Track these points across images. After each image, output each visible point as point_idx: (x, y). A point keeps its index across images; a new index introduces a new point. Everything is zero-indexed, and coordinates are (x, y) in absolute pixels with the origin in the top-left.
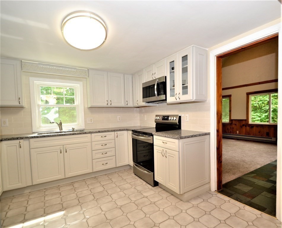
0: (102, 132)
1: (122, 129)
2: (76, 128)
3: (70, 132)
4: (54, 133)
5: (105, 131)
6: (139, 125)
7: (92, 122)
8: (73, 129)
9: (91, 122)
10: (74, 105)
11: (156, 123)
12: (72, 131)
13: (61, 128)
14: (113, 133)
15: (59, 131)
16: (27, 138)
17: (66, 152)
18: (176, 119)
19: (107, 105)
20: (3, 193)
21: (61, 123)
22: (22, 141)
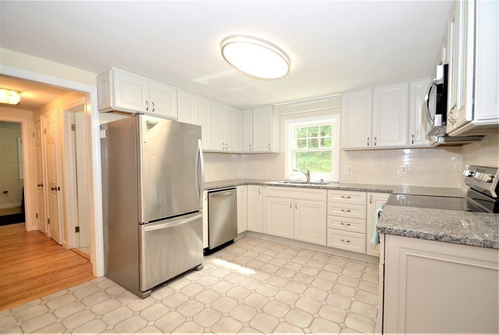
0: (343, 190)
1: (382, 189)
2: (325, 180)
3: (317, 184)
4: (300, 183)
5: (348, 189)
7: (351, 173)
8: (322, 181)
9: (349, 173)
10: (330, 147)
11: (468, 187)
12: (319, 184)
13: (309, 178)
14: (364, 193)
15: (306, 181)
16: (264, 184)
17: (296, 208)
18: (491, 181)
19: (368, 145)
20: (247, 232)
21: (308, 172)
22: (261, 187)
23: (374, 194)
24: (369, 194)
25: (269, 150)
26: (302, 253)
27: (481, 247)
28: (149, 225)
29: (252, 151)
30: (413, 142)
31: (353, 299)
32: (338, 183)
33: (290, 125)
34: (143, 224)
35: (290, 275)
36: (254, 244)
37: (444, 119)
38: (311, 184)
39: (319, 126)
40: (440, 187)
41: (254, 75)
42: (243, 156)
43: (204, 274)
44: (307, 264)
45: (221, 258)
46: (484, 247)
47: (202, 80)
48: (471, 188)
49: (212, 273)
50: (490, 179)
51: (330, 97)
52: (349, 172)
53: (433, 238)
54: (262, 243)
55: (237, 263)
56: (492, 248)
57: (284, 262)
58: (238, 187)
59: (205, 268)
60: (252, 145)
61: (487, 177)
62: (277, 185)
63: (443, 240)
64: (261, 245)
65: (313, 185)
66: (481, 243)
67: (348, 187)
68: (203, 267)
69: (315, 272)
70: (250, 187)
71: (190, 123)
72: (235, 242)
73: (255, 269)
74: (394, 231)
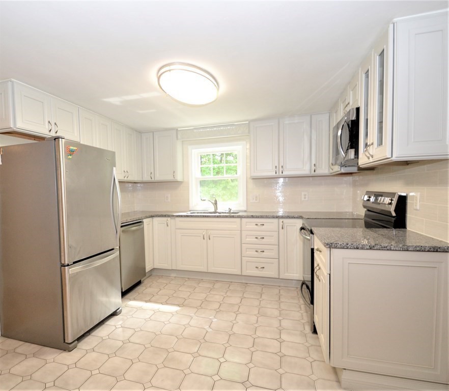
0: (257, 218)
2: (234, 209)
3: (225, 213)
5: (262, 217)
6: (351, 210)
7: (258, 201)
8: (230, 210)
9: (256, 202)
10: (236, 176)
11: (366, 209)
12: (228, 213)
13: (216, 208)
14: (276, 220)
15: (214, 211)
16: (173, 216)
17: (209, 239)
18: (390, 204)
19: (276, 173)
20: (154, 269)
21: (216, 201)
22: (169, 219)
23: (286, 221)
24: (281, 220)
25: (173, 179)
26: (217, 285)
27: (400, 250)
28: (74, 267)
29: (153, 179)
30: (315, 171)
31: (280, 318)
32: (245, 211)
33: (193, 151)
34: (68, 265)
35: (216, 306)
36: (165, 282)
37: (357, 153)
38: (219, 213)
39: (224, 153)
40: (335, 211)
41: (181, 101)
42: (139, 185)
43: (125, 318)
44: (227, 294)
45: (134, 299)
46: (402, 250)
47: (115, 100)
48: (368, 210)
49: (134, 316)
50: (390, 201)
51: (238, 125)
52: (256, 200)
53: (368, 247)
54: (172, 280)
55: (156, 302)
56: (408, 250)
57: (204, 295)
58: (144, 220)
59: (124, 311)
60: (153, 173)
61: (387, 200)
62: (187, 216)
63: (375, 248)
64: (172, 282)
65: (222, 214)
66: (401, 248)
67: (262, 215)
68: (121, 311)
69: (238, 300)
70: (156, 219)
71: (107, 149)
72: (143, 283)
73: (178, 305)
74: (339, 245)
